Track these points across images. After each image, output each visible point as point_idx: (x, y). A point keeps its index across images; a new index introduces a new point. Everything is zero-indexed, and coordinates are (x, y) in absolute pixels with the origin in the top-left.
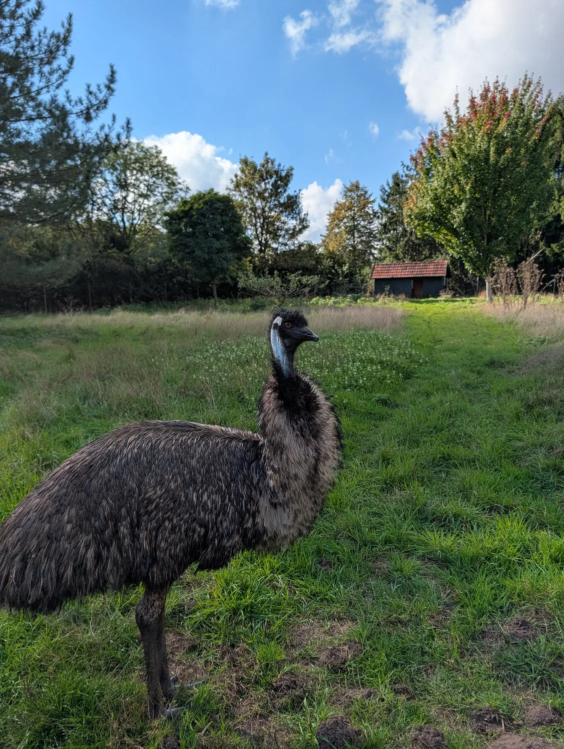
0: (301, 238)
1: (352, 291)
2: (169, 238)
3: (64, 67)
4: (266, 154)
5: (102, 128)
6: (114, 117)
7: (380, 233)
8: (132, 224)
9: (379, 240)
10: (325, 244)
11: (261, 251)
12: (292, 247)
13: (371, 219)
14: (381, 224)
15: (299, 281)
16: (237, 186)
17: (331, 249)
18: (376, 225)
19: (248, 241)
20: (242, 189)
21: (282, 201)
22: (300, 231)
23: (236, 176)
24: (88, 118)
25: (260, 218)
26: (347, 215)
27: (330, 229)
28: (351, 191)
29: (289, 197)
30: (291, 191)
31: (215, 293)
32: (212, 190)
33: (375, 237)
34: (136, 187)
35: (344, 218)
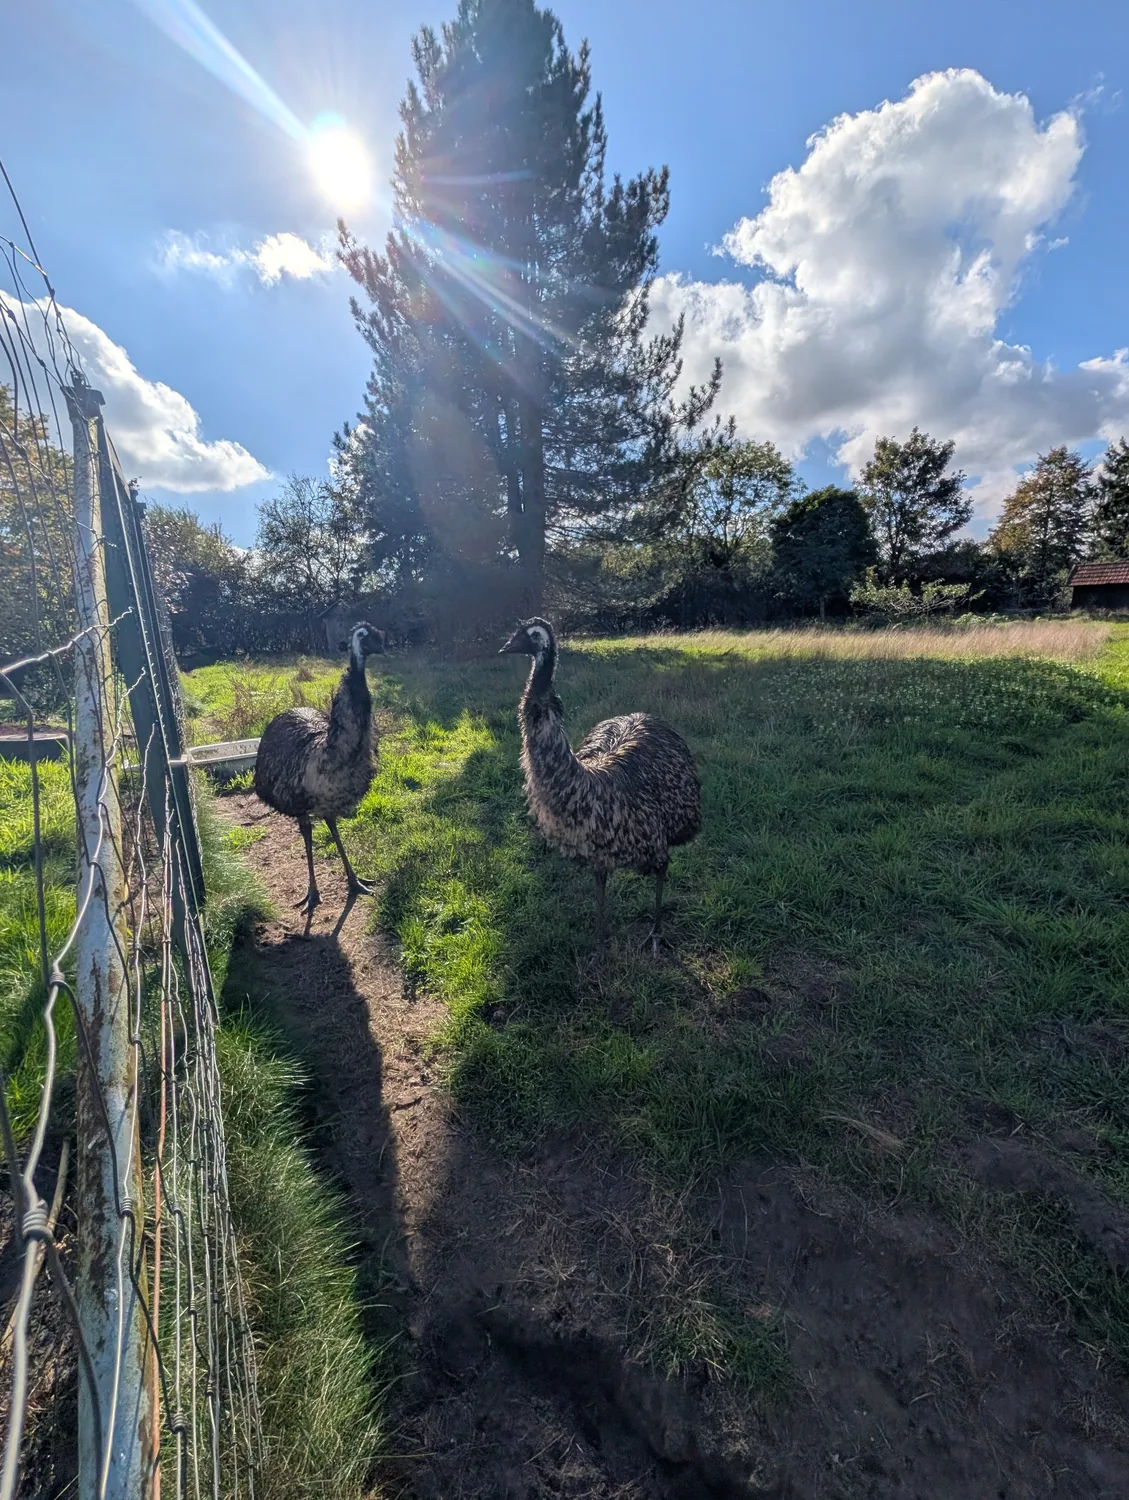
0: (956, 536)
1: (1032, 604)
2: (773, 548)
3: (672, 374)
4: (915, 430)
5: (705, 433)
6: (718, 419)
7: (1095, 519)
8: (734, 536)
9: (1093, 530)
10: (995, 540)
11: (893, 556)
12: (941, 549)
13: (1081, 499)
14: (1100, 506)
15: (939, 592)
16: (869, 478)
17: (1003, 548)
18: (1090, 508)
19: (875, 544)
20: (875, 481)
21: (932, 489)
22: (956, 526)
23: (869, 465)
24: (691, 422)
25: (895, 514)
26: (1039, 497)
27: (1005, 520)
28: (1049, 463)
29: (943, 483)
30: (947, 474)
31: (822, 609)
32: (832, 486)
33: (1085, 525)
34: (742, 494)
35: (1031, 503)
